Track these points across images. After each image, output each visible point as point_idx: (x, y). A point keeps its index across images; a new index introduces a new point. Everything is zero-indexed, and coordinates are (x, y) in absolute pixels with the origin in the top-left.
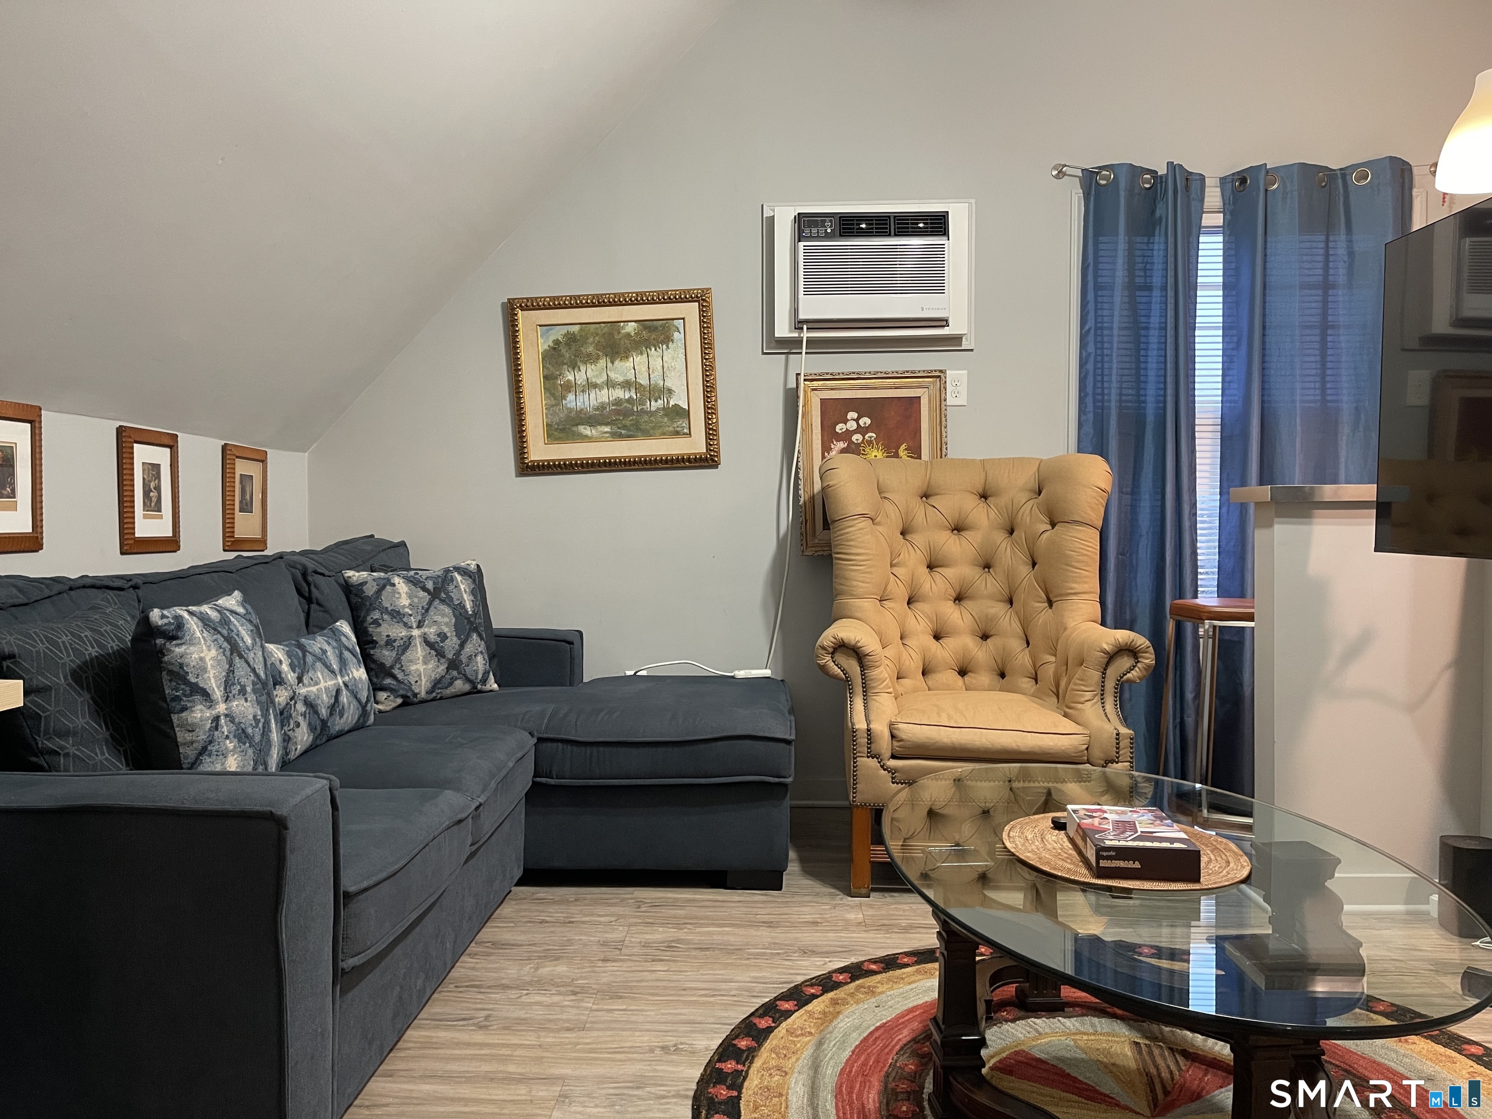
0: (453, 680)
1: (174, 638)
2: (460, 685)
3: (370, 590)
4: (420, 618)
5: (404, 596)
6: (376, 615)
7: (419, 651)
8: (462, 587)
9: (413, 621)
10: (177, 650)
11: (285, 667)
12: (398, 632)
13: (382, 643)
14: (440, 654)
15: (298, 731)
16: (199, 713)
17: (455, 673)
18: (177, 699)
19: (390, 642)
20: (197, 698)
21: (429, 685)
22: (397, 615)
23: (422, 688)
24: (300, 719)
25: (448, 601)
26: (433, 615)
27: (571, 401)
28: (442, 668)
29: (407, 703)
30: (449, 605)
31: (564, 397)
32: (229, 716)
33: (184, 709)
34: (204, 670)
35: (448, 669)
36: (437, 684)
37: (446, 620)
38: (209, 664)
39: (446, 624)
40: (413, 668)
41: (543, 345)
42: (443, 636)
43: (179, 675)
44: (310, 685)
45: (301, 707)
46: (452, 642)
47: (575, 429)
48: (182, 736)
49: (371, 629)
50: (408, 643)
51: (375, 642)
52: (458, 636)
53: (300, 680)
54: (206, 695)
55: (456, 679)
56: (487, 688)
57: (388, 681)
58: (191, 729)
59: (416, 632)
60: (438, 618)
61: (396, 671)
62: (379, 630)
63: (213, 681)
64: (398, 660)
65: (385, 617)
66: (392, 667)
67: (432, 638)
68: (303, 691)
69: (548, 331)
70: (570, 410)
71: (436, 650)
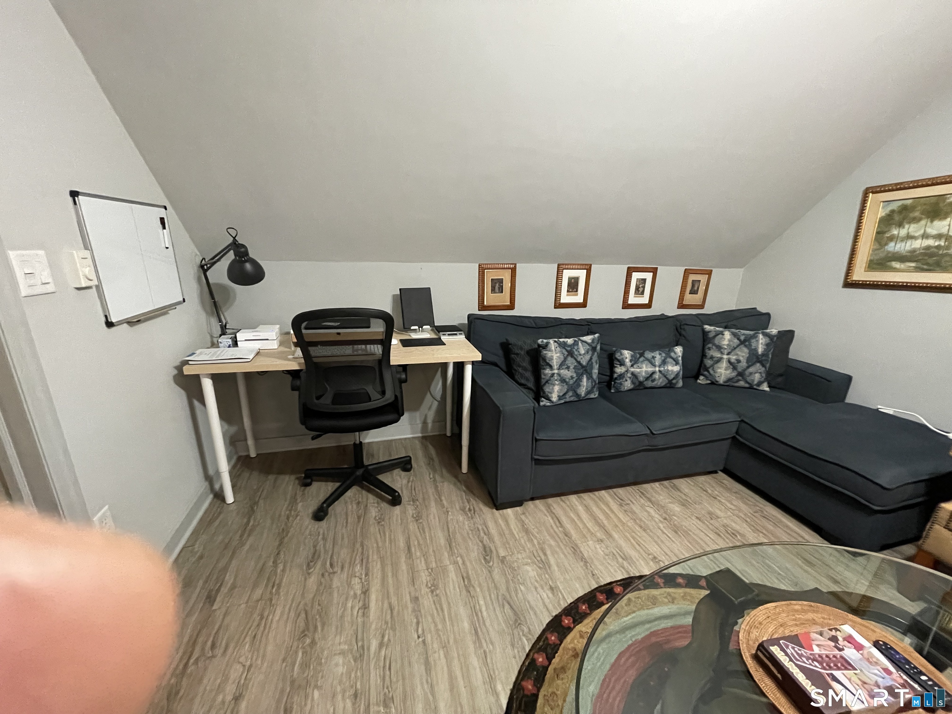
0: (738, 381)
1: (544, 348)
2: (742, 383)
3: (711, 335)
4: (730, 351)
5: (726, 340)
6: (710, 345)
7: (724, 364)
8: (761, 341)
9: (726, 352)
10: (545, 352)
11: (627, 360)
12: (717, 355)
13: (709, 357)
14: (735, 368)
15: (626, 383)
16: (548, 371)
17: (740, 378)
18: (543, 365)
19: (712, 358)
20: (548, 367)
21: (725, 379)
22: (719, 348)
23: (721, 380)
24: (628, 379)
25: (749, 347)
26: (737, 351)
27: (891, 247)
28: (734, 374)
29: (712, 383)
30: (748, 349)
31: (886, 244)
32: (559, 375)
33: (544, 369)
34: (552, 359)
35: (737, 375)
36: (729, 380)
37: (744, 354)
38: (555, 358)
39: (743, 356)
40: (719, 370)
41: (882, 213)
42: (739, 361)
43: (544, 360)
44: (637, 368)
45: (629, 375)
46: (744, 364)
47: (889, 263)
48: (543, 376)
49: (707, 351)
50: (719, 360)
51: (706, 356)
52: (747, 362)
53: (632, 366)
54: (551, 367)
55: (741, 380)
56: (761, 388)
57: (706, 373)
58: (545, 375)
59: (725, 357)
60: (739, 353)
61: (711, 370)
62: (709, 352)
63: (555, 363)
64: (712, 366)
65: (714, 347)
66: (709, 368)
67: (733, 361)
68: (632, 370)
69: (888, 204)
70: (889, 252)
71: (733, 366)
